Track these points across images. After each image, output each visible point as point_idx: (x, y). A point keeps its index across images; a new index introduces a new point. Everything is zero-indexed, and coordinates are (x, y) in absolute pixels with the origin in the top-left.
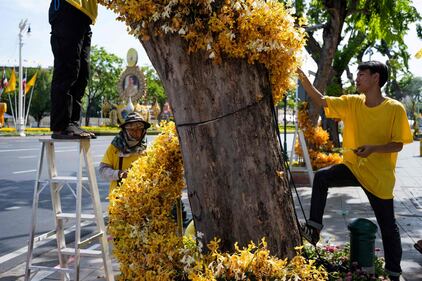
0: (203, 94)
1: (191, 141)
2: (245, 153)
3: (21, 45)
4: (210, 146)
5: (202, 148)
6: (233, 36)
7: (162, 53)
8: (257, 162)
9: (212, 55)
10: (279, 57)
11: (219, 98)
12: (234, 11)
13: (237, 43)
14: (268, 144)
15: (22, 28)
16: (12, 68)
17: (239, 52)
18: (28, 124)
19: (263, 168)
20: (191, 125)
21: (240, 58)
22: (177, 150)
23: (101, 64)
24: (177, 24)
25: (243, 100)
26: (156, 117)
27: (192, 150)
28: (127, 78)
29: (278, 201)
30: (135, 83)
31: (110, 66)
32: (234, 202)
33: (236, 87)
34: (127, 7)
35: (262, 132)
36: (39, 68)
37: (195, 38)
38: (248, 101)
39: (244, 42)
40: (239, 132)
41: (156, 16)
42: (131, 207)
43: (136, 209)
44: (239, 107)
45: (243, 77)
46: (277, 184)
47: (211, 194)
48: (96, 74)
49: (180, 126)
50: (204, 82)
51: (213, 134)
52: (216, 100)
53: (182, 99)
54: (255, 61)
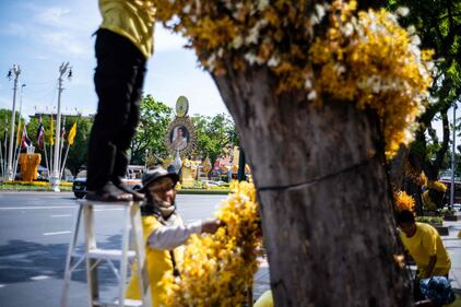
0: (295, 148)
1: (278, 211)
2: (351, 229)
3: (61, 90)
4: (303, 217)
5: (292, 221)
6: (342, 69)
7: (241, 93)
8: (368, 242)
9: (313, 95)
10: (397, 101)
11: (317, 154)
12: (343, 36)
13: (346, 79)
14: (383, 218)
15: (62, 72)
16: (50, 116)
17: (347, 92)
18: (63, 178)
19: (376, 250)
20: (278, 189)
21: (347, 101)
22: (252, 220)
23: (147, 113)
24: (267, 52)
25: (349, 157)
26: (206, 174)
27: (279, 222)
28: (176, 130)
29: (396, 298)
30: (184, 136)
31: (157, 115)
32: (335, 297)
33: (341, 140)
34: (199, 30)
35: (374, 201)
36: (79, 116)
37: (288, 73)
38: (356, 158)
39: (355, 78)
40: (343, 200)
41: (237, 42)
42: (193, 297)
43: (200, 301)
44: (344, 165)
45: (350, 126)
46: (394, 273)
47: (303, 284)
48: (141, 124)
49: (263, 189)
50: (297, 132)
51: (307, 202)
52: (313, 156)
53: (267, 154)
54: (366, 104)
